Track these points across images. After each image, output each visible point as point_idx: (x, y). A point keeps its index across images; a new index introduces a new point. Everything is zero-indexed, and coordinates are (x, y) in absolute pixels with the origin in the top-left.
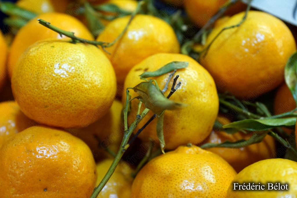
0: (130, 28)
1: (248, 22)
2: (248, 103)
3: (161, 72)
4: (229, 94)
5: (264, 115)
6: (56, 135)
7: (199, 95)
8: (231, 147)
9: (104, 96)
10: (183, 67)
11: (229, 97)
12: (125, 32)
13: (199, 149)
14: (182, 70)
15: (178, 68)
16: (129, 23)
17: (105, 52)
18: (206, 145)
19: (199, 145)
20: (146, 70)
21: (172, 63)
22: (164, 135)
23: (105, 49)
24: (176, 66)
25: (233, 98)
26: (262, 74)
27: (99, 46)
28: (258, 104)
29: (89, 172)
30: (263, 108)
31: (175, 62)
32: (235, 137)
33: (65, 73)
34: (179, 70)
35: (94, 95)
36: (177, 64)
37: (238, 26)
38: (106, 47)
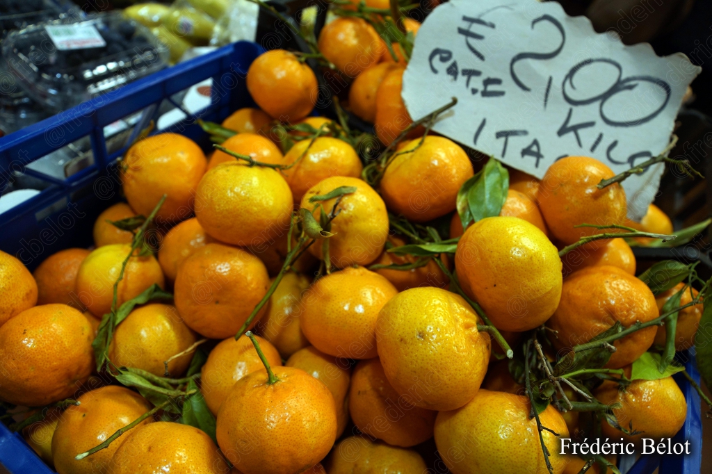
0: (311, 150)
1: (424, 148)
2: (419, 226)
3: (329, 197)
4: (402, 217)
5: (432, 241)
6: (230, 253)
7: (364, 220)
8: (397, 270)
9: (274, 218)
10: (351, 191)
11: (402, 220)
12: (305, 154)
13: (365, 270)
14: (350, 194)
15: (346, 192)
16: (310, 146)
17: (282, 174)
18: (375, 266)
19: (367, 266)
20: (318, 193)
21: (340, 188)
22: (331, 256)
23: (283, 171)
24: (344, 191)
25: (405, 221)
26: (435, 199)
27: (277, 169)
28: (428, 228)
29: (258, 288)
30: (434, 233)
31: (344, 187)
32: (407, 259)
33: (236, 196)
34: (346, 195)
35: (264, 217)
36: (346, 189)
37: (412, 151)
38: (283, 169)
